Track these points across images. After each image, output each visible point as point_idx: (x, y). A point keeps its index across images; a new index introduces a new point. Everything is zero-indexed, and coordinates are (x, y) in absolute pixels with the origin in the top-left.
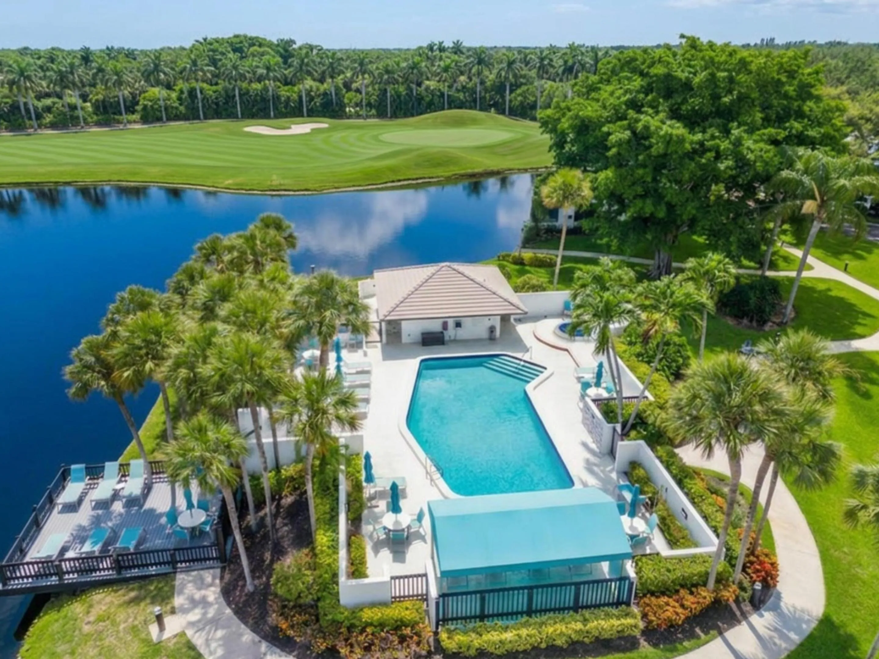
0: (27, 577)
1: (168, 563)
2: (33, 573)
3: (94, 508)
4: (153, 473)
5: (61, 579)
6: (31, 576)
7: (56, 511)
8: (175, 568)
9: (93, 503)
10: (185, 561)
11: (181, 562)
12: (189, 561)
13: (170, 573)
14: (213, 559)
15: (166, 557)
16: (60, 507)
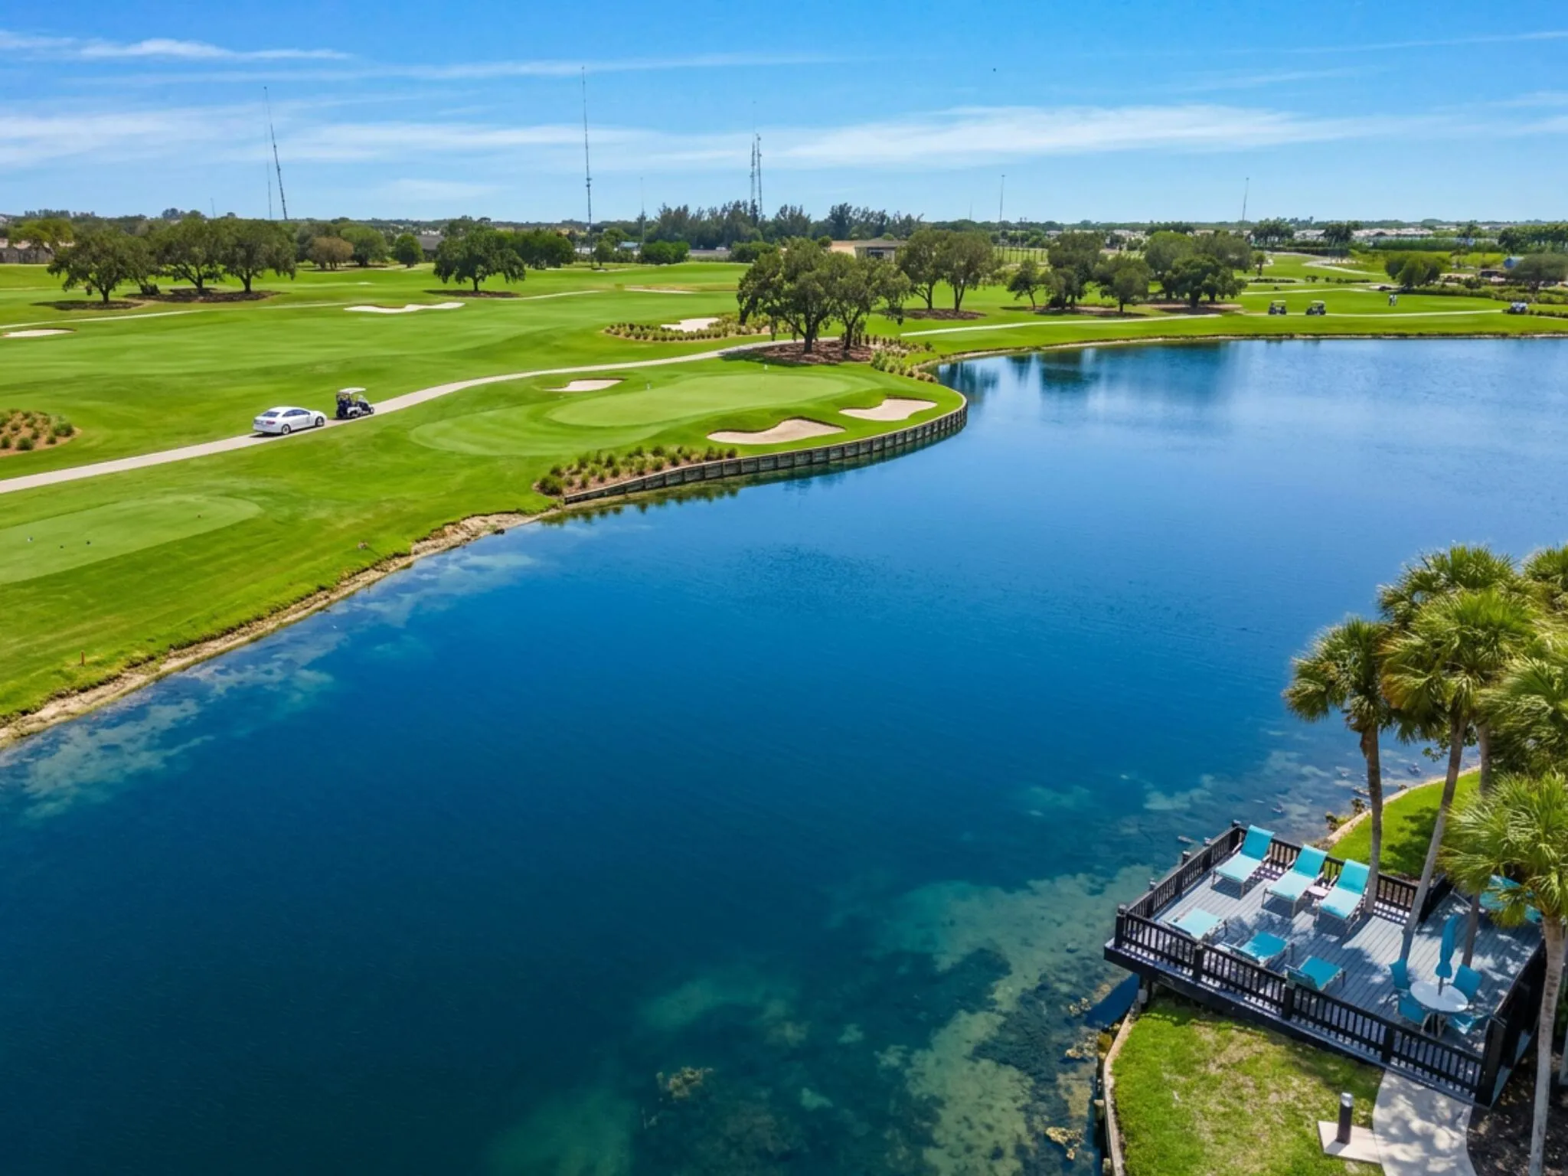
0: (1148, 948)
1: (1376, 1046)
2: (1160, 948)
3: (1266, 906)
4: (1378, 899)
5: (1196, 977)
6: (1155, 951)
7: (1209, 882)
8: (1386, 1059)
9: (1268, 897)
10: (1407, 1059)
11: (1401, 1057)
12: (1416, 1064)
13: (1372, 1065)
14: (1464, 1084)
15: (1377, 1033)
16: (1218, 879)
